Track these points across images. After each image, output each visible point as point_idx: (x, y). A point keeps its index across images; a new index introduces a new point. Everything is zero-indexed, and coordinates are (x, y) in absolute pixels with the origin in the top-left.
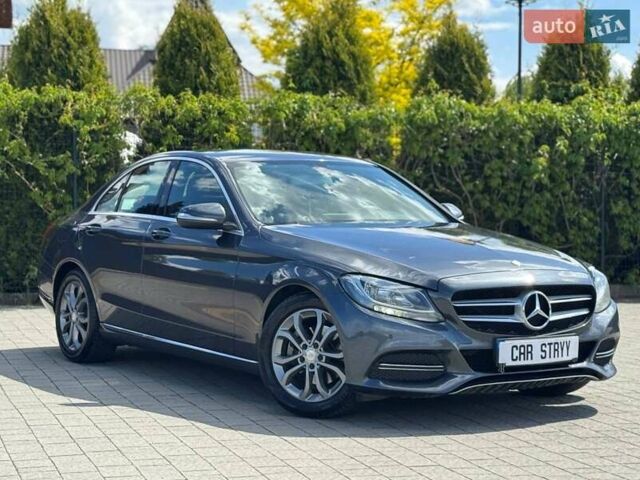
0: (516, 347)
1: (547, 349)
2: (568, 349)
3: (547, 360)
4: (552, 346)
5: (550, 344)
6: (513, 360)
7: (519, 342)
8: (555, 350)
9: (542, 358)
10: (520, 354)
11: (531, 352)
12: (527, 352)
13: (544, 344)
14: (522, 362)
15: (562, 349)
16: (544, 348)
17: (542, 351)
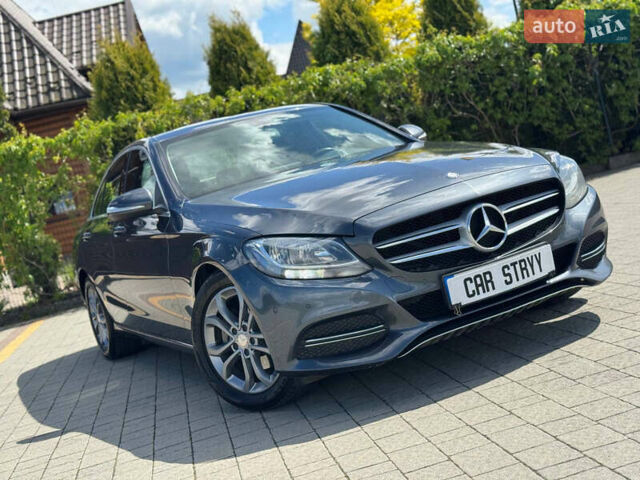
0: (470, 279)
1: (511, 271)
2: (539, 262)
3: (515, 284)
4: (518, 266)
5: (514, 264)
6: (469, 296)
7: (471, 273)
8: (522, 269)
9: (507, 283)
10: (477, 286)
11: (491, 281)
12: (486, 281)
13: (507, 267)
14: (483, 296)
15: (532, 266)
16: (506, 271)
17: (505, 275)
